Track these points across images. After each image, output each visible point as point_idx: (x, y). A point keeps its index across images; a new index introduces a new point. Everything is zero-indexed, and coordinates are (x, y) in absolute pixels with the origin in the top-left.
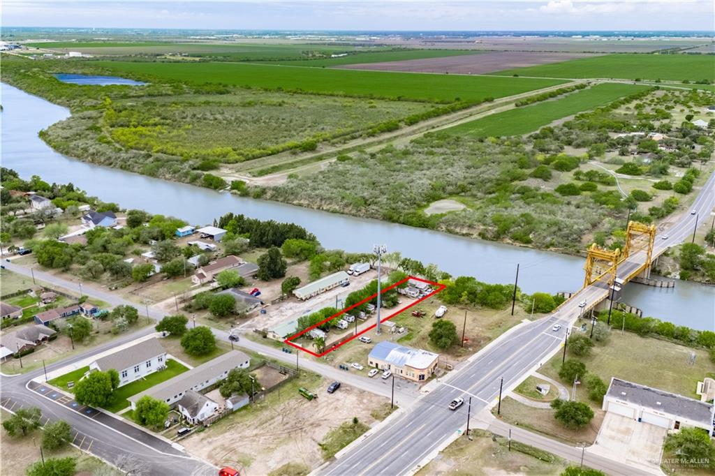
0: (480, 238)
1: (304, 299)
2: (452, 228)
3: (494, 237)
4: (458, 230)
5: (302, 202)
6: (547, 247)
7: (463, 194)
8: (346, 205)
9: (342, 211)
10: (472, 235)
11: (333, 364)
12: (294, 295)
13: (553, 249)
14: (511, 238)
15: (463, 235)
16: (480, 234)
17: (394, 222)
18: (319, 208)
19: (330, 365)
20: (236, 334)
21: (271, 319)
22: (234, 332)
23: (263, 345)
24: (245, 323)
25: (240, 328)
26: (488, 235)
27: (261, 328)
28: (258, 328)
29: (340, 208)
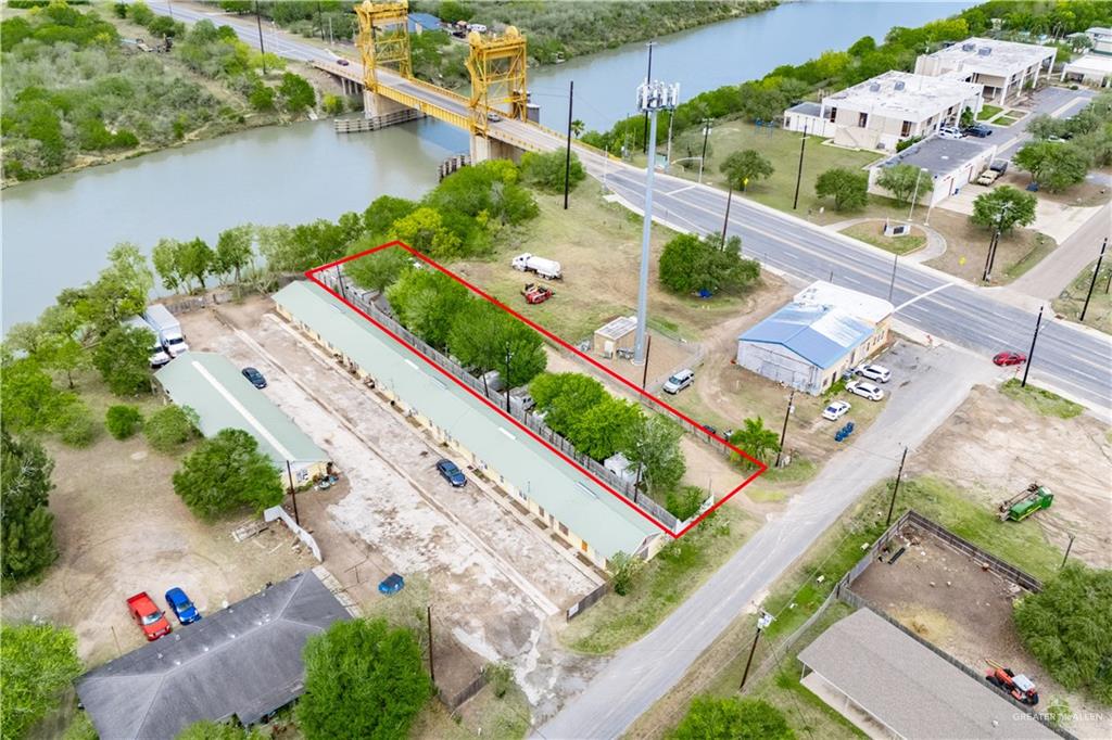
0: (14, 182)
3: (50, 165)
6: (180, 136)
13: (188, 136)
19: (826, 458)
20: (576, 681)
21: (458, 570)
22: (557, 690)
23: (688, 597)
24: (474, 651)
25: (524, 666)
26: (29, 165)
27: (529, 600)
28: (530, 610)
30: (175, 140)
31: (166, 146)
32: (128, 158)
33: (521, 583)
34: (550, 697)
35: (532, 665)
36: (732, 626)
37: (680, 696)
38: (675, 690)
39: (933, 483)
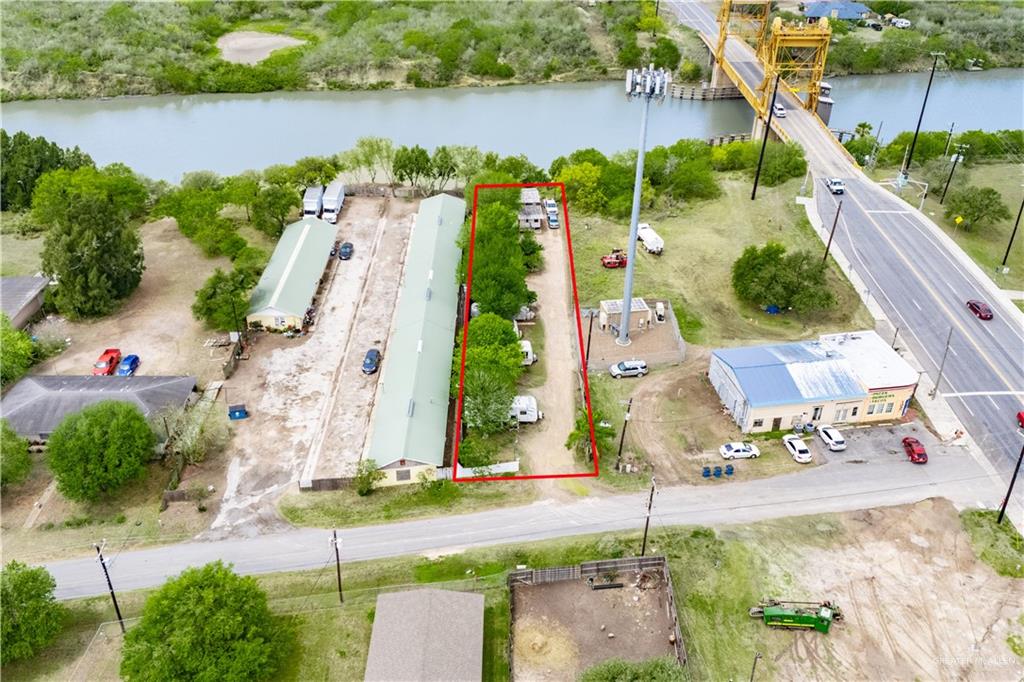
0: (411, 87)
1: (299, 326)
2: (341, 77)
3: (441, 79)
4: (355, 79)
6: (547, 76)
10: (392, 83)
11: (674, 477)
13: (555, 77)
14: (473, 73)
15: (374, 88)
16: (409, 79)
17: (191, 91)
19: (671, 484)
20: (254, 530)
21: (289, 424)
22: (237, 527)
23: (401, 522)
24: (228, 477)
25: (239, 502)
26: (426, 77)
27: (302, 466)
28: (294, 472)
29: (15, 85)
30: (542, 78)
31: (534, 82)
32: (499, 85)
33: (314, 452)
34: (226, 529)
35: (243, 505)
36: (402, 558)
37: (300, 579)
38: (301, 573)
39: (742, 553)
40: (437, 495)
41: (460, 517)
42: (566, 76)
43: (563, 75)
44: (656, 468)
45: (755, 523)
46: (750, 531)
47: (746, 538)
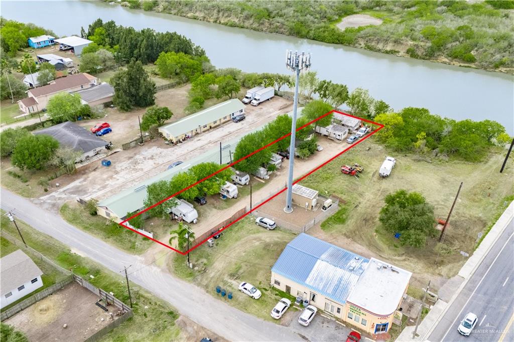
0: (408, 56)
1: (174, 141)
2: (373, 44)
3: (426, 55)
4: (380, 46)
5: (197, 14)
6: (497, 67)
7: (378, 8)
8: (247, 18)
9: (242, 24)
10: (398, 52)
11: (205, 282)
12: (161, 134)
13: (503, 69)
14: (449, 56)
15: (387, 52)
16: (408, 52)
17: (302, 37)
18: (215, 22)
20: (47, 206)
21: (115, 176)
22: (45, 202)
23: (86, 232)
24: (70, 184)
26: (419, 53)
27: (94, 193)
28: (89, 193)
29: (239, 21)
30: (492, 68)
31: (485, 69)
32: (460, 66)
33: (105, 191)
34: (41, 201)
35: (58, 196)
36: (64, 245)
39: (173, 335)
40: (113, 231)
41: (104, 243)
42: (510, 70)
43: (508, 69)
44: (205, 274)
45: (202, 327)
46: (194, 329)
47: (187, 331)
